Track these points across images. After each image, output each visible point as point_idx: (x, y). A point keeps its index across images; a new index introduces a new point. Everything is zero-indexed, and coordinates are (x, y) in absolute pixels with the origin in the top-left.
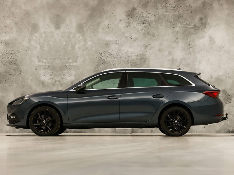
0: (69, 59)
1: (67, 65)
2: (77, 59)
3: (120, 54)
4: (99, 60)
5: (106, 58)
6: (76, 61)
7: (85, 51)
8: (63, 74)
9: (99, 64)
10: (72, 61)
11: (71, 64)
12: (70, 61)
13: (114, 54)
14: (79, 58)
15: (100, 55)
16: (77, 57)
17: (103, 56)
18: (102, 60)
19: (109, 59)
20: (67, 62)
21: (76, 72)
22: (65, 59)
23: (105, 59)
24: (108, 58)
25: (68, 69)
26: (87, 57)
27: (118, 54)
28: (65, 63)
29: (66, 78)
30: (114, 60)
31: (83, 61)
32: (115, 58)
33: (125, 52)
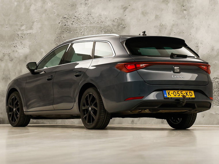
0: (22, 26)
1: (19, 33)
2: (32, 25)
3: (90, 18)
4: (62, 27)
5: (72, 24)
6: (31, 28)
7: (44, 15)
8: (15, 45)
9: (62, 32)
10: (26, 28)
11: (25, 32)
12: (23, 28)
13: (82, 18)
14: (35, 23)
15: (63, 20)
16: (33, 23)
17: (68, 21)
18: (66, 26)
19: (75, 26)
20: (20, 29)
21: (31, 43)
22: (17, 25)
23: (70, 25)
24: (74, 23)
25: (21, 39)
26: (46, 23)
27: (88, 18)
28: (17, 31)
29: (18, 50)
30: (82, 26)
31: (41, 28)
32: (83, 23)
33: (96, 15)
